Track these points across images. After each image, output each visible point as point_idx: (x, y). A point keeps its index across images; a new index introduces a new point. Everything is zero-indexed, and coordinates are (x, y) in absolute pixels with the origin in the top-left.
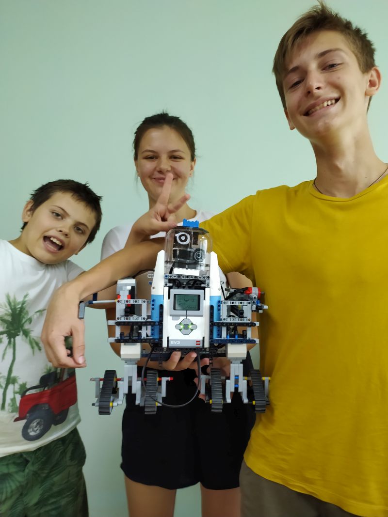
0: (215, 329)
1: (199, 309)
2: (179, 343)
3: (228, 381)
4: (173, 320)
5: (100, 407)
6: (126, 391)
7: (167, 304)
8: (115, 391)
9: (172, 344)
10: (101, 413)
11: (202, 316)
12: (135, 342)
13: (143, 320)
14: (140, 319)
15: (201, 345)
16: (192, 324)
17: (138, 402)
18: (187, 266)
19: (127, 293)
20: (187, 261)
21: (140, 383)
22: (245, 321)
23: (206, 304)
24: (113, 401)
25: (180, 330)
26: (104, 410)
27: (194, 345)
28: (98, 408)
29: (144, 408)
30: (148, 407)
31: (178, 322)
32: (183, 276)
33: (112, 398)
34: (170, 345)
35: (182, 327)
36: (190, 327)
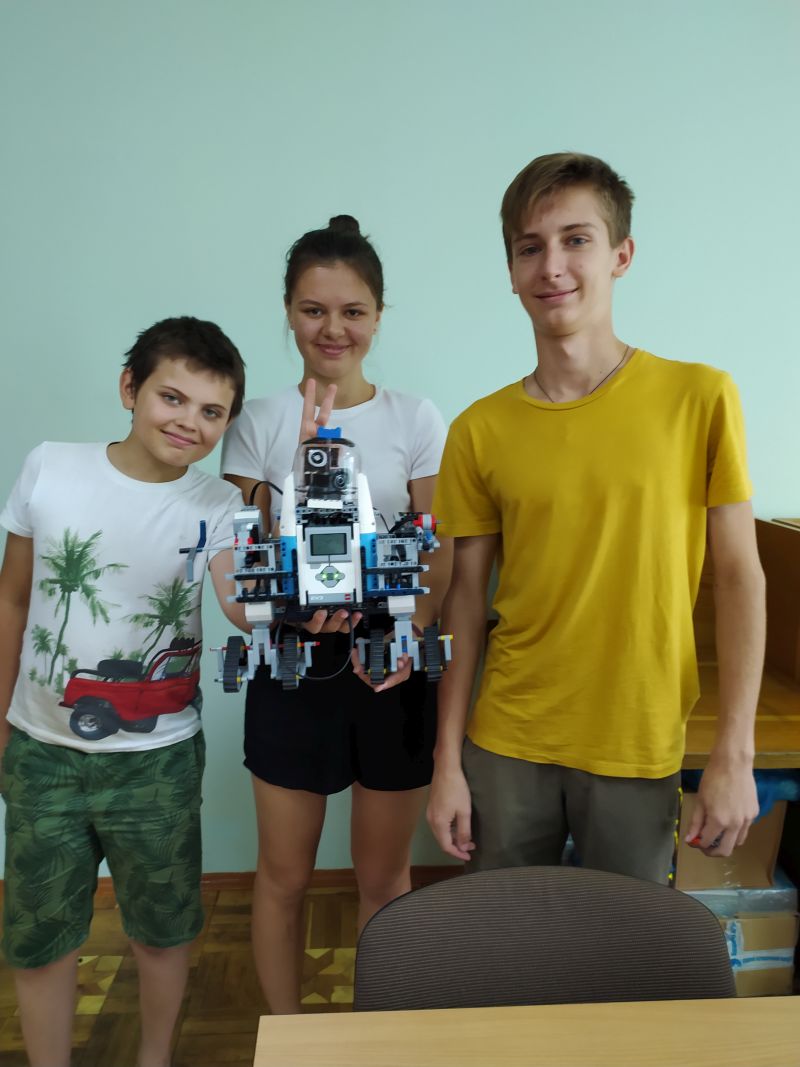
0: (369, 579)
1: (345, 553)
2: (322, 598)
3: (392, 644)
4: (312, 568)
5: (225, 684)
6: (258, 662)
7: (302, 548)
8: (244, 663)
9: (312, 600)
10: (227, 690)
11: (350, 561)
12: (262, 600)
13: (271, 572)
14: (267, 571)
15: (352, 600)
16: (338, 572)
17: (273, 676)
18: (326, 496)
19: (247, 535)
20: (325, 489)
21: (274, 651)
22: (410, 565)
23: (354, 545)
24: (241, 676)
25: (323, 581)
26: (230, 686)
27: (342, 600)
28: (222, 685)
29: (281, 682)
30: (286, 681)
31: (319, 571)
32: (322, 510)
33: (239, 672)
34: (310, 602)
35: (324, 577)
36: (336, 576)
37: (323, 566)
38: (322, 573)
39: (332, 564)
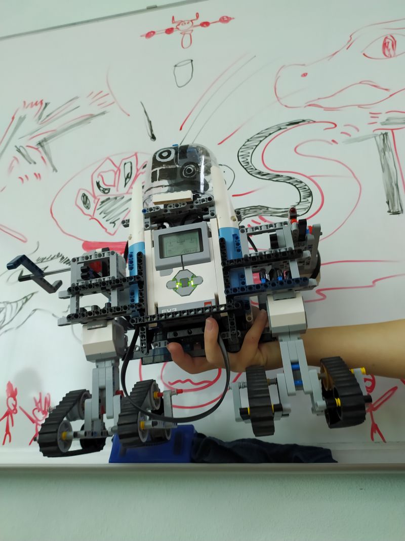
1: (202, 250)
2: (175, 310)
3: (279, 375)
4: (162, 275)
11: (209, 260)
15: (214, 304)
16: (194, 276)
21: (118, 397)
23: (212, 241)
25: (175, 290)
31: (171, 277)
35: (177, 284)
36: (192, 281)
37: (176, 270)
38: (175, 279)
39: (186, 268)
